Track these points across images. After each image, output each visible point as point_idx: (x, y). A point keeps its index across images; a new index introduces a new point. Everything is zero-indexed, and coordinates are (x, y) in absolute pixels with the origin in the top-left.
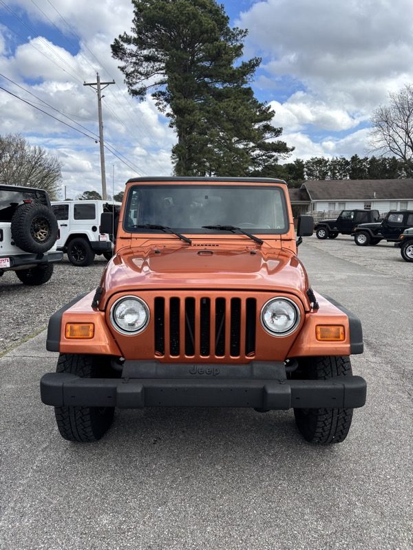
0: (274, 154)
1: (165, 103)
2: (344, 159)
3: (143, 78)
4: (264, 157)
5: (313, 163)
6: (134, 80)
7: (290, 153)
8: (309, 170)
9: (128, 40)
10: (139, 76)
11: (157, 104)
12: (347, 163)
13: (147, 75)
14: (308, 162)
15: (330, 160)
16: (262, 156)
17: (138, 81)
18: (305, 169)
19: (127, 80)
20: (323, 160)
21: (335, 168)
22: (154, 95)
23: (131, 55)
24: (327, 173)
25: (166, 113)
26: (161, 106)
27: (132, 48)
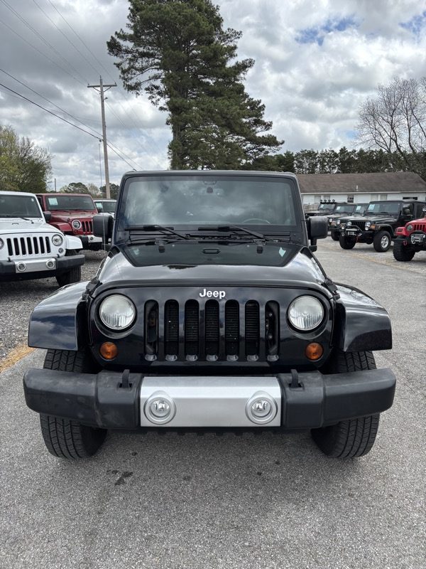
0: (264, 147)
1: (158, 97)
2: (333, 151)
3: (138, 73)
4: (255, 150)
5: (303, 155)
6: (129, 76)
7: (280, 146)
8: (299, 162)
9: (124, 37)
10: (134, 71)
11: (150, 98)
12: (336, 155)
13: (142, 70)
14: (298, 154)
15: (319, 152)
16: (253, 149)
17: (133, 76)
18: (295, 161)
19: (122, 76)
20: (313, 152)
21: (324, 161)
22: (147, 89)
23: (127, 52)
24: (316, 165)
25: (159, 106)
26: (154, 100)
27: (128, 45)
